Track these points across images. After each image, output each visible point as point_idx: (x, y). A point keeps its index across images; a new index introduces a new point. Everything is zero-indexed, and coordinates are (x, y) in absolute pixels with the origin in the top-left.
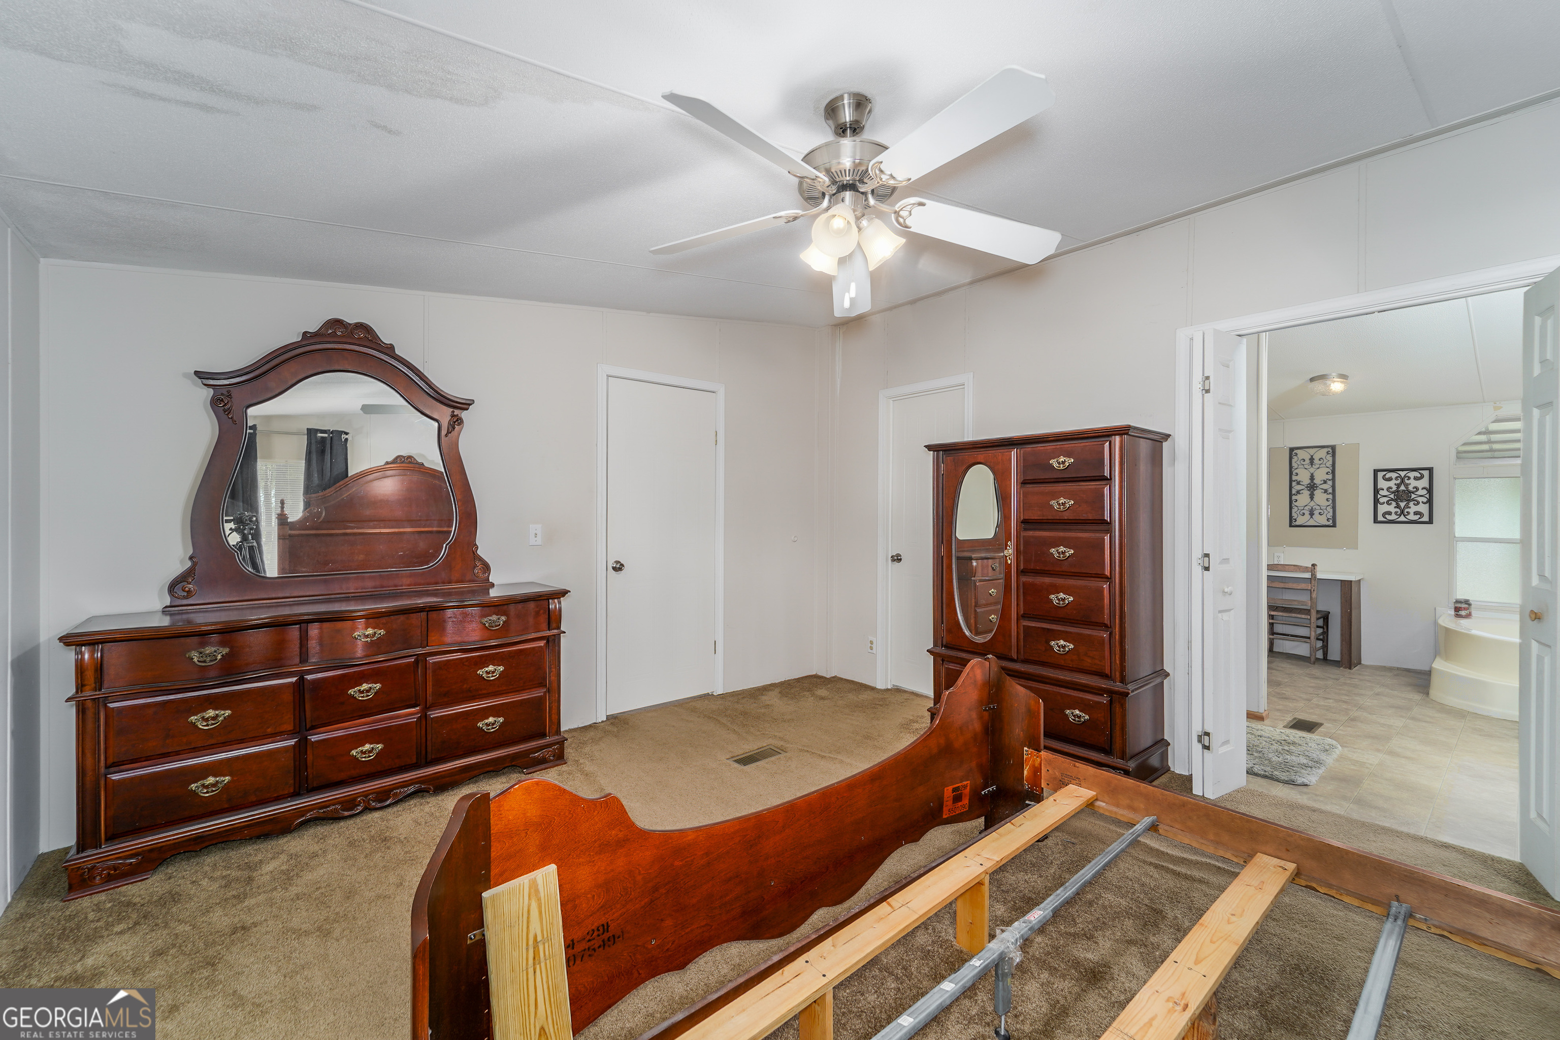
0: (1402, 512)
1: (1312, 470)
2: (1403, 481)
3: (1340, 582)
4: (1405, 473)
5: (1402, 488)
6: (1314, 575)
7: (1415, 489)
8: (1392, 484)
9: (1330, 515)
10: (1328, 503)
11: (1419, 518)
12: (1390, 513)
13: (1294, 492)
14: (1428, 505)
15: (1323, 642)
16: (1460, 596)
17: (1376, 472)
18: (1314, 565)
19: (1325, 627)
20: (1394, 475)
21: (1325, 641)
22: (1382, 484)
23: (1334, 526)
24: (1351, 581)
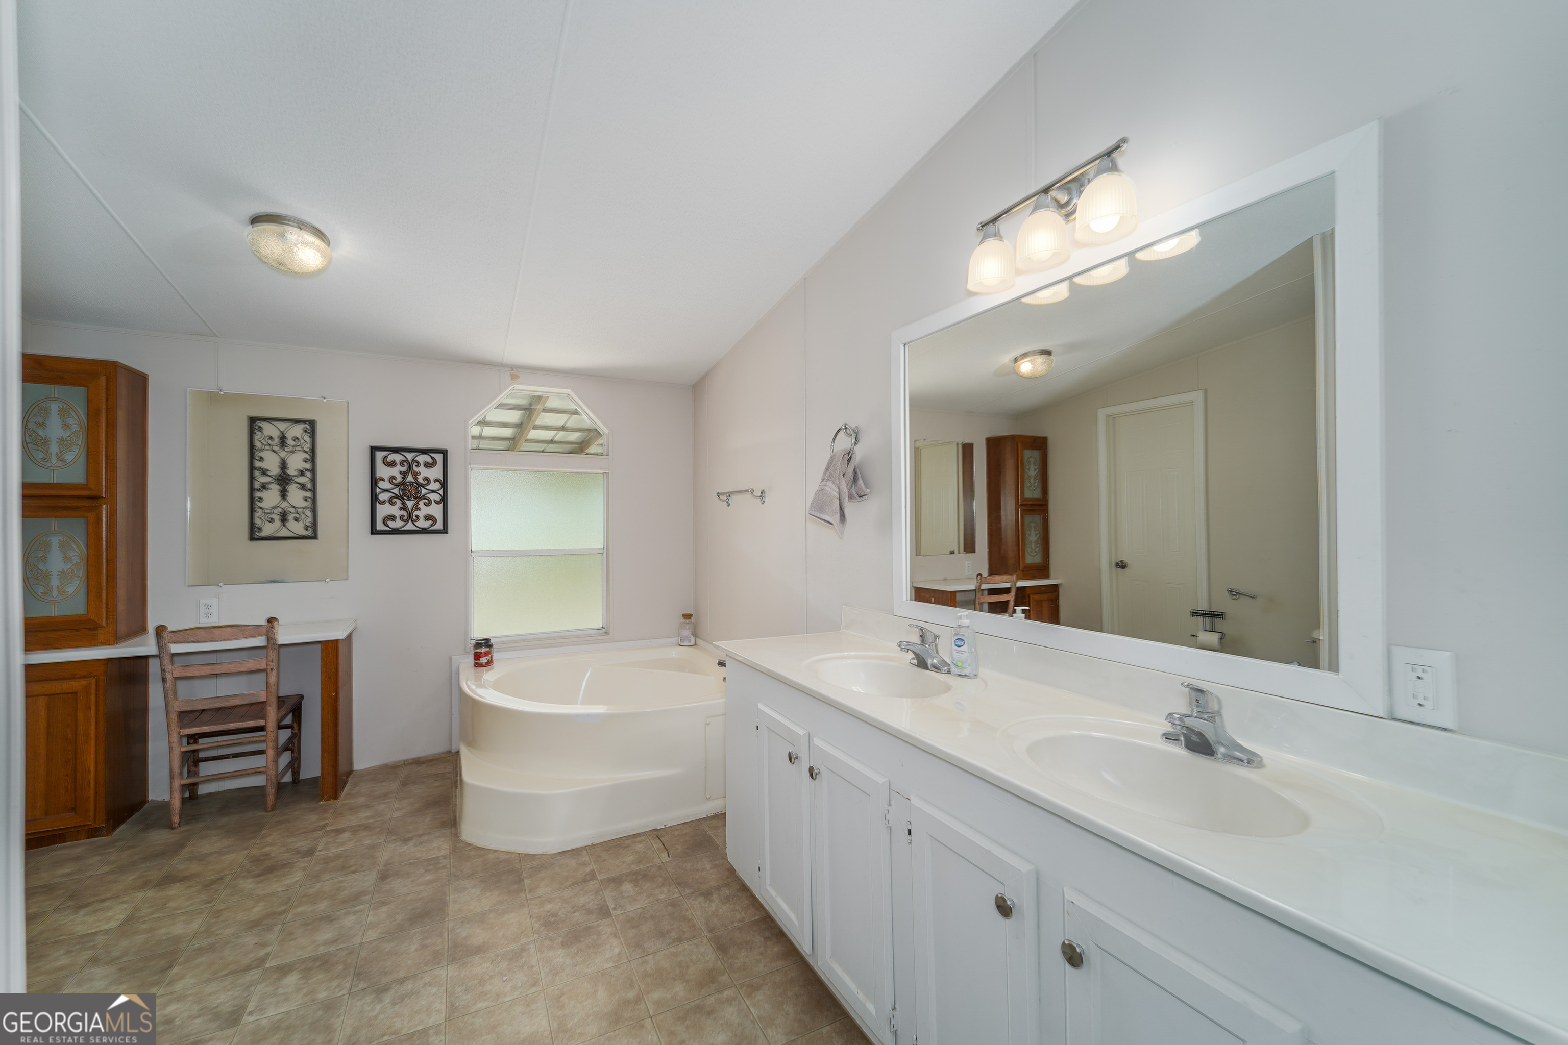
0: (410, 516)
1: (283, 454)
2: (410, 468)
3: (319, 646)
4: (413, 454)
5: (410, 478)
6: (270, 639)
7: (426, 482)
8: (395, 471)
9: (309, 522)
10: (306, 504)
11: (432, 525)
12: (392, 518)
13: (257, 485)
14: (441, 505)
15: (292, 752)
16: (478, 633)
17: (373, 450)
18: (271, 620)
19: (295, 725)
20: (397, 457)
21: (296, 750)
22: (383, 471)
23: (314, 537)
24: (337, 641)
